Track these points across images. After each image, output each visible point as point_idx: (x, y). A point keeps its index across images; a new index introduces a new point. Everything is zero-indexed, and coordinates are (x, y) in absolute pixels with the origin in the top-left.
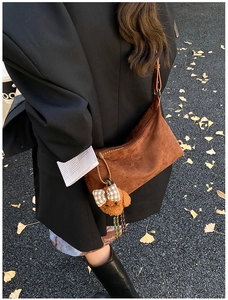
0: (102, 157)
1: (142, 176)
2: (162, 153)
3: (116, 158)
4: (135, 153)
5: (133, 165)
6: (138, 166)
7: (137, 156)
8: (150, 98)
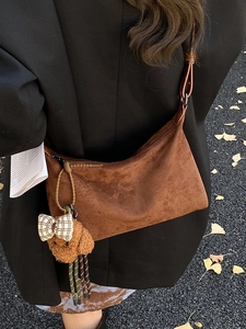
0: (69, 170)
1: (124, 218)
2: (166, 192)
3: (94, 178)
4: (127, 180)
5: (116, 196)
6: (122, 201)
7: (128, 185)
8: (172, 103)
